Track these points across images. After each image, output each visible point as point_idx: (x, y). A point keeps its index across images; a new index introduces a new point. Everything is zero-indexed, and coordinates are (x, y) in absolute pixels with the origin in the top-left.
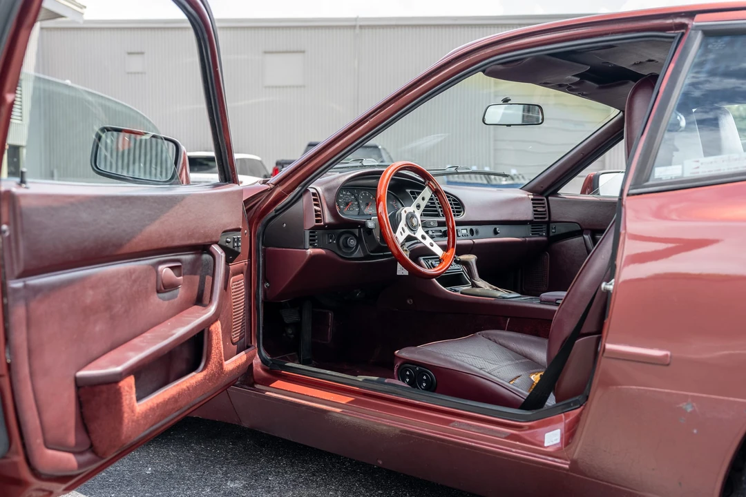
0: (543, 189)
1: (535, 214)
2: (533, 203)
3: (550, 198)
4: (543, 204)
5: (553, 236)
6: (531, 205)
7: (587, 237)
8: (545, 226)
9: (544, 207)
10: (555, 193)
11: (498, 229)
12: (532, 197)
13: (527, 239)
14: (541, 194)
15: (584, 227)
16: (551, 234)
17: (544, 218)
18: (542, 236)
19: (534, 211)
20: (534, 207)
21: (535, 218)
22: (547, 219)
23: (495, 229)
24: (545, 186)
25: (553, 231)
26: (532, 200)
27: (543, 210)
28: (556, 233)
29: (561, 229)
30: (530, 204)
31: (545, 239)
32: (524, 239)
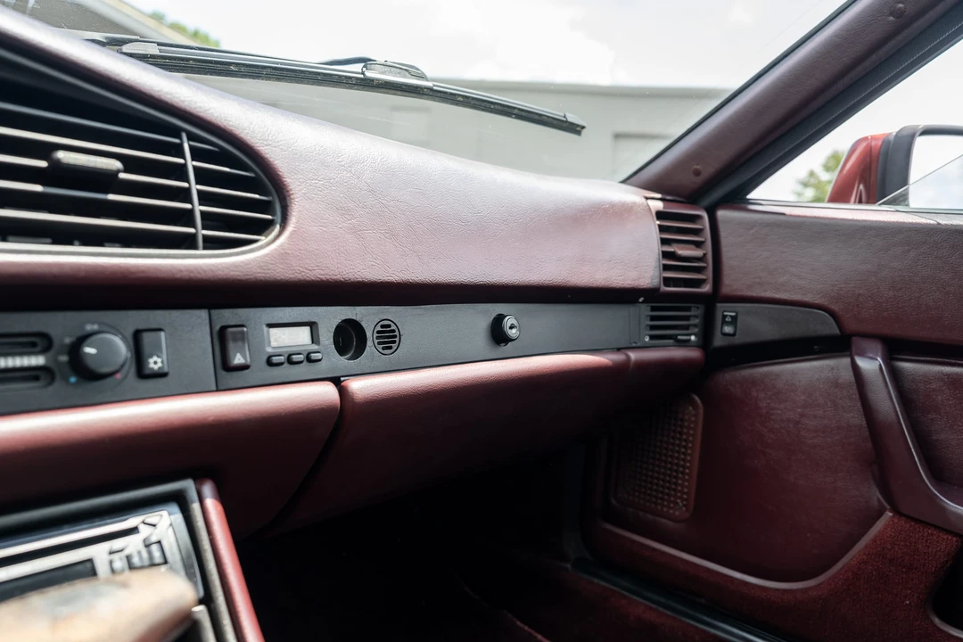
0: (699, 180)
1: (666, 268)
2: (662, 229)
3: (722, 214)
4: (697, 232)
5: (721, 349)
6: (655, 236)
7: (870, 365)
8: (696, 312)
9: (698, 245)
10: (737, 198)
11: (508, 321)
12: (659, 205)
13: (633, 355)
14: (692, 198)
15: (852, 326)
16: (718, 341)
17: (698, 283)
18: (685, 343)
19: (666, 255)
20: (664, 242)
21: (667, 281)
22: (707, 288)
23: (499, 320)
24: (708, 170)
25: (728, 329)
26: (660, 215)
27: (698, 253)
28: (738, 340)
29: (758, 326)
30: (651, 231)
31: (693, 354)
32: (617, 357)
